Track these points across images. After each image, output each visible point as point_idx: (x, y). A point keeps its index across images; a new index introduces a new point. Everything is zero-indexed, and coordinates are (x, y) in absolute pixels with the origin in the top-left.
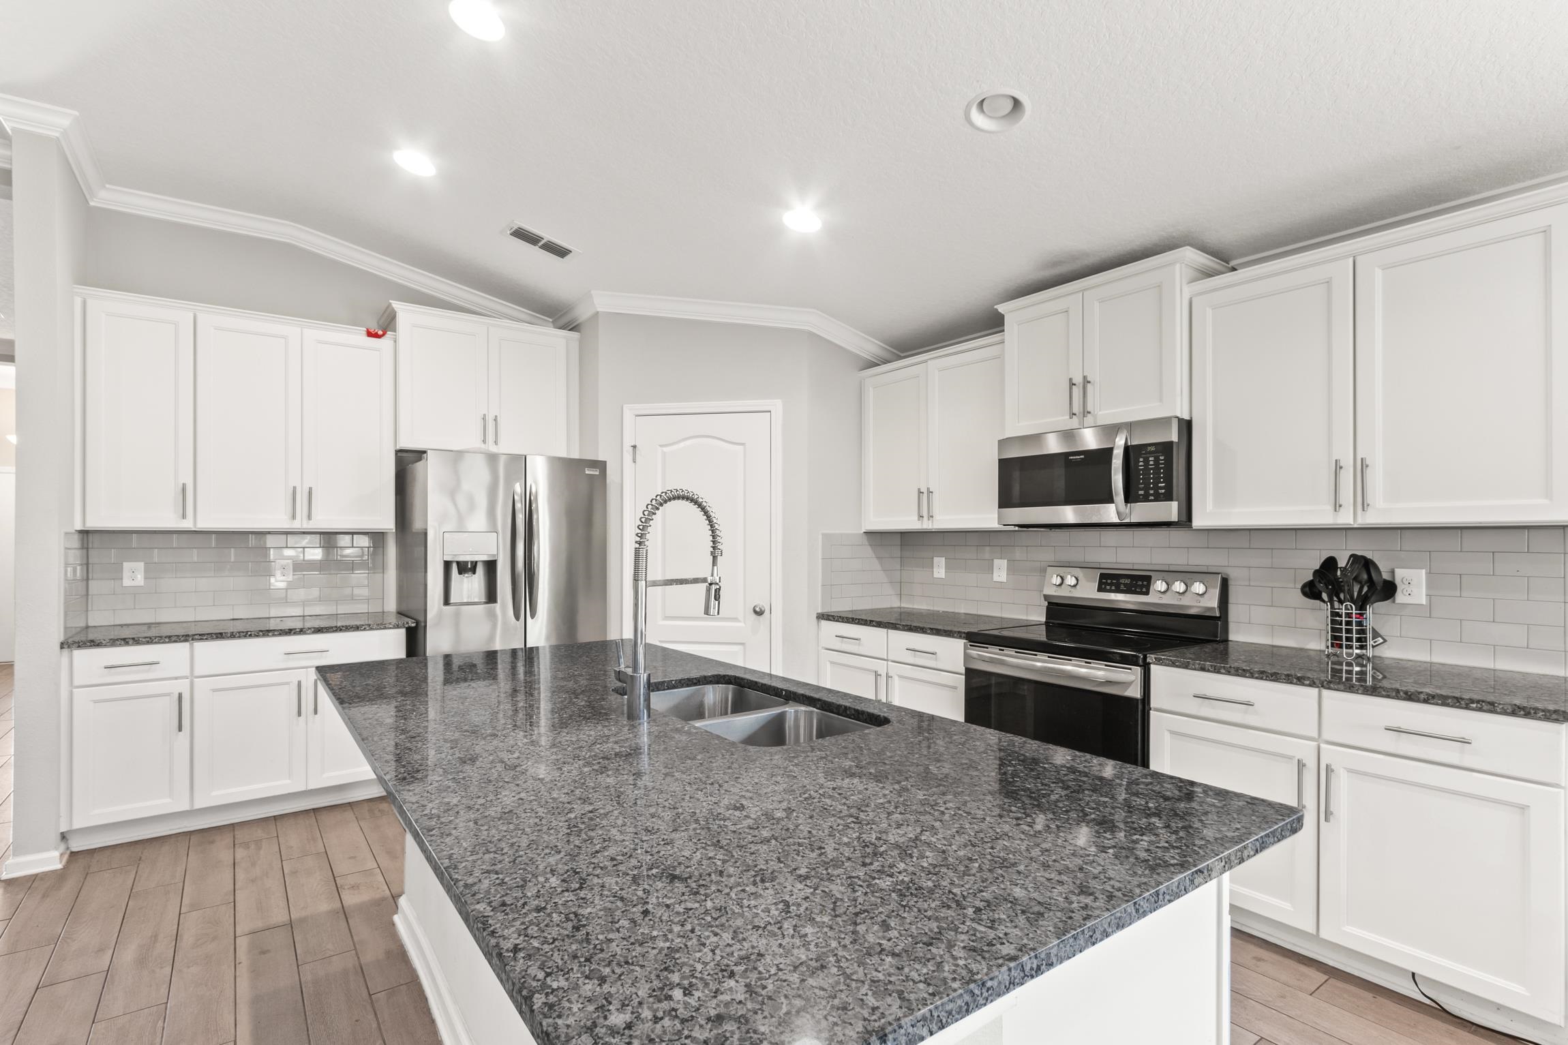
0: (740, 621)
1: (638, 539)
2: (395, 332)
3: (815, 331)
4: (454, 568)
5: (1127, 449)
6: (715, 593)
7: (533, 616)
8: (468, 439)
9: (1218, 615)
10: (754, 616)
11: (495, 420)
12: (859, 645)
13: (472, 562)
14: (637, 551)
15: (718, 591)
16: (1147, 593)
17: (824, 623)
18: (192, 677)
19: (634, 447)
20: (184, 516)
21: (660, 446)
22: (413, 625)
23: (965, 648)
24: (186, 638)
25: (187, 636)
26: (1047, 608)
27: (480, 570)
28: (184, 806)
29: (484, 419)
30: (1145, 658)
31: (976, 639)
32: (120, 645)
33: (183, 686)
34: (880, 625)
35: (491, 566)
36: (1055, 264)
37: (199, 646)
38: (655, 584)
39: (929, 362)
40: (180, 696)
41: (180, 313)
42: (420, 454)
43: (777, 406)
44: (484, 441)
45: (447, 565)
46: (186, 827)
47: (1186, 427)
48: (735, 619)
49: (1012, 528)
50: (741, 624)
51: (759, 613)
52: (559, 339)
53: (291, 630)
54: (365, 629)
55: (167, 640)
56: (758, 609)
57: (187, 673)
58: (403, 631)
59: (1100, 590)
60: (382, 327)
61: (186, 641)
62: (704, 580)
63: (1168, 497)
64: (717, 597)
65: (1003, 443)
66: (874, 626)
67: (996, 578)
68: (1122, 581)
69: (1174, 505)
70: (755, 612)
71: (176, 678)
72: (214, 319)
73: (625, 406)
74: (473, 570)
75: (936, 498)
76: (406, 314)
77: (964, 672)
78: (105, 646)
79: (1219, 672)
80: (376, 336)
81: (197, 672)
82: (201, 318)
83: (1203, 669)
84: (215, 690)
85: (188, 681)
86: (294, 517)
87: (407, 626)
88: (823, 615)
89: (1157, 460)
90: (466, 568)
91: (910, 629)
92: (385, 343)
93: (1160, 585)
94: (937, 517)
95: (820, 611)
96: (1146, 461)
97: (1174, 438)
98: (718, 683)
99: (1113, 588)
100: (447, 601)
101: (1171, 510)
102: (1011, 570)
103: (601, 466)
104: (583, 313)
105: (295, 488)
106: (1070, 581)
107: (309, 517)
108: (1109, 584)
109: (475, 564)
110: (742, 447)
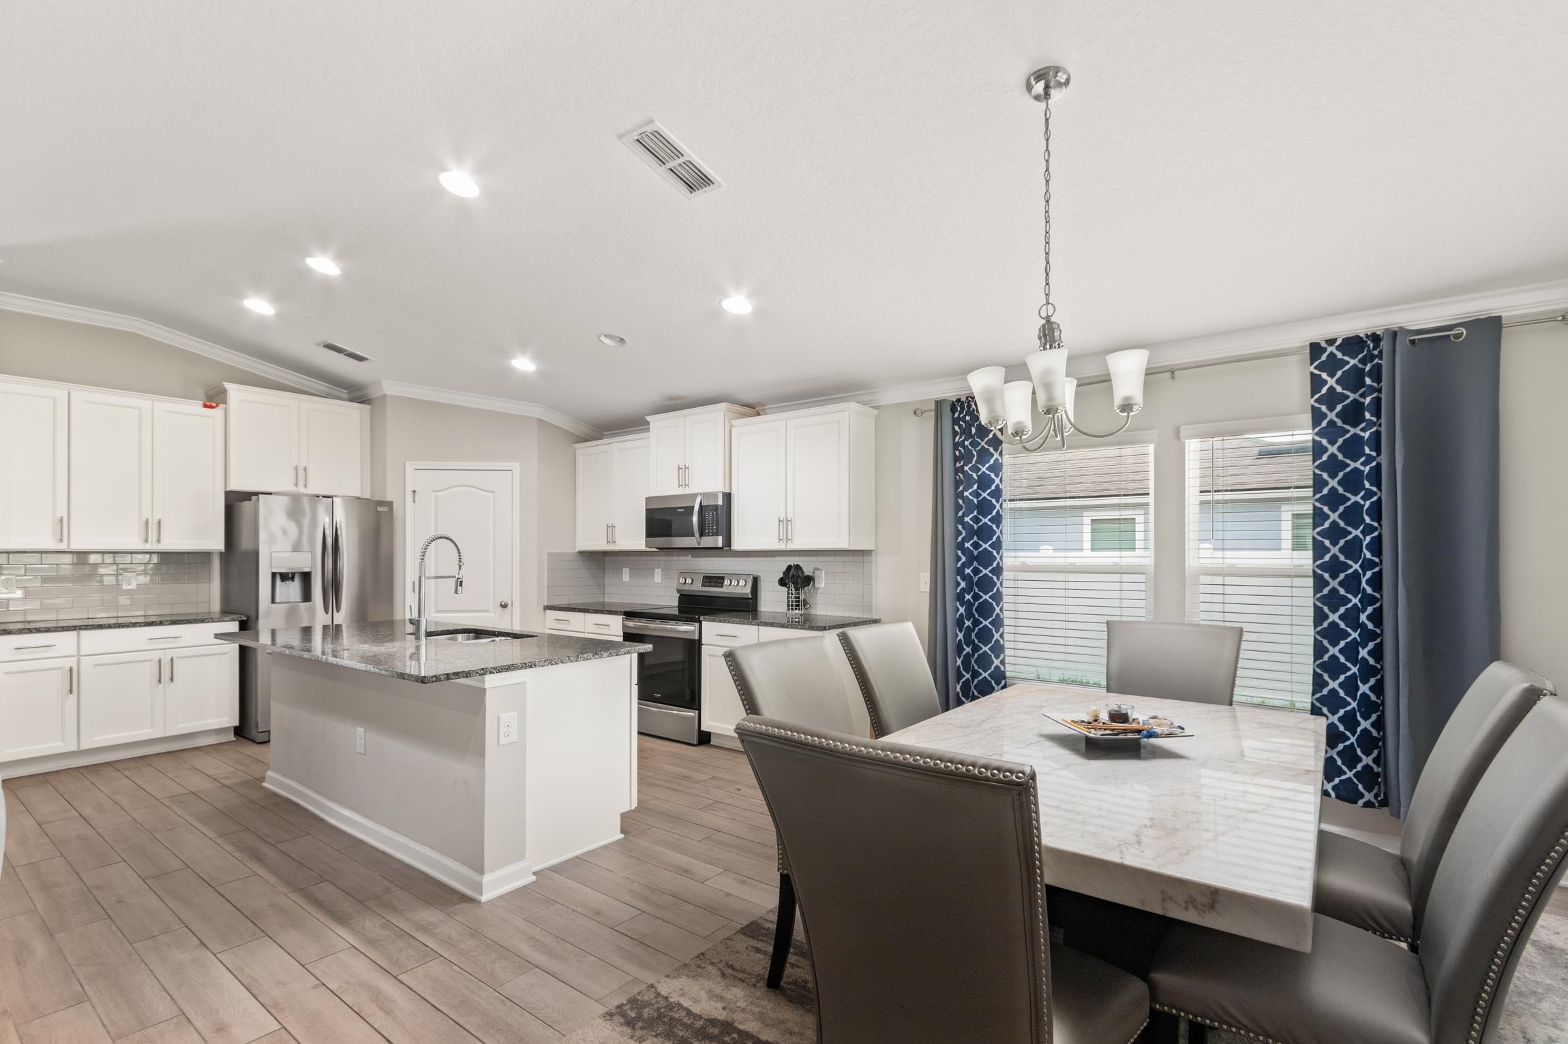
0: (491, 612)
1: (421, 557)
2: (226, 404)
3: (543, 418)
4: (278, 579)
5: (701, 507)
6: (460, 583)
7: (338, 611)
8: (286, 485)
9: (750, 597)
10: (501, 608)
11: (305, 469)
12: (569, 624)
13: (292, 573)
14: (421, 563)
15: (461, 582)
16: (722, 587)
17: (548, 611)
18: (79, 655)
19: (414, 492)
20: (61, 540)
21: (435, 491)
22: (245, 619)
23: (623, 621)
24: (74, 628)
25: (76, 626)
26: (679, 597)
27: (297, 579)
28: (74, 748)
29: (296, 469)
30: (699, 618)
31: (629, 615)
32: (26, 633)
33: (72, 662)
34: (580, 610)
35: (306, 577)
36: (672, 399)
37: (83, 633)
38: (429, 578)
39: (614, 445)
40: (71, 670)
41: (57, 391)
42: (248, 496)
43: (516, 466)
44: (296, 485)
45: (274, 575)
46: (70, 765)
47: (728, 497)
48: (488, 611)
49: (655, 550)
50: (492, 614)
51: (504, 606)
52: (354, 412)
53: (153, 622)
54: (208, 622)
55: (61, 629)
56: (503, 604)
57: (75, 653)
58: (237, 623)
59: (702, 586)
60: (214, 399)
61: (74, 630)
62: (455, 577)
63: (717, 534)
64: (461, 585)
65: (648, 500)
66: (576, 611)
67: (656, 581)
68: (713, 581)
69: (720, 538)
70: (501, 605)
71: (66, 657)
72: (83, 396)
73: (407, 463)
74: (293, 579)
75: (617, 530)
76: (235, 392)
77: (622, 635)
78: (15, 634)
79: (725, 622)
80: (211, 407)
81: (82, 653)
82: (74, 395)
83: (720, 622)
84: (96, 665)
85: (75, 659)
86: (146, 541)
87: (240, 619)
88: (547, 606)
89: (713, 514)
90: (285, 577)
91: (596, 612)
92: (218, 413)
93: (726, 582)
94: (617, 542)
95: (546, 604)
96: (709, 514)
97: (720, 502)
98: (464, 633)
99: (708, 584)
100: (273, 601)
101: (719, 541)
102: (662, 575)
103: (390, 504)
104: (374, 393)
105: (147, 519)
106: (689, 581)
107: (159, 541)
108: (706, 583)
109: (293, 574)
110: (492, 494)
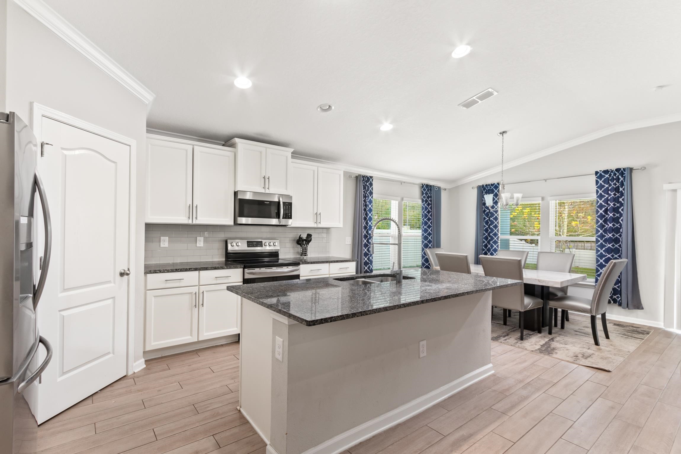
0: (112, 283)
10: (120, 277)
16: (261, 247)
26: (226, 255)
43: (133, 143)
50: (112, 285)
51: (123, 274)
59: (248, 246)
66: (192, 271)
67: (198, 245)
68: (254, 243)
70: (120, 274)
73: (35, 104)
77: (242, 281)
88: (146, 271)
89: (288, 207)
97: (291, 201)
99: (252, 246)
101: (290, 222)
102: (205, 241)
108: (250, 245)
110: (113, 164)
